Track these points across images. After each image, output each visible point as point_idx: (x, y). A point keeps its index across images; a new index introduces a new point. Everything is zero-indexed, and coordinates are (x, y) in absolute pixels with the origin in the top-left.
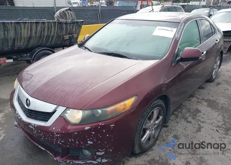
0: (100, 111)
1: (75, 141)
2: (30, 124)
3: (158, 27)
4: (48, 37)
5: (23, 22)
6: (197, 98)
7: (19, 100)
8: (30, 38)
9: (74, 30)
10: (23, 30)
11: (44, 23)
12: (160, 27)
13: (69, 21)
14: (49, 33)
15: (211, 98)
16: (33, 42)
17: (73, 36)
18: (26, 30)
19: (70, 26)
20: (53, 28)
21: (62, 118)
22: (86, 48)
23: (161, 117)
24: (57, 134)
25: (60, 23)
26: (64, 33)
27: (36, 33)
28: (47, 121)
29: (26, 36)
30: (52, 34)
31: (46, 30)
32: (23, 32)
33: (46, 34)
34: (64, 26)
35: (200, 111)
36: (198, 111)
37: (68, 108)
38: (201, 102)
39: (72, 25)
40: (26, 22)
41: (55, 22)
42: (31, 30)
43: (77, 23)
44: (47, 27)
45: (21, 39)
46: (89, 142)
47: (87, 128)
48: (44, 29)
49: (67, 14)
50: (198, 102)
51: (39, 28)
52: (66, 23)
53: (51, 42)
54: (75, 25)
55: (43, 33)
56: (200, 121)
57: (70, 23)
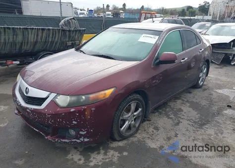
0: (84, 97)
1: (62, 121)
2: (27, 108)
3: (143, 35)
4: (52, 42)
5: (31, 28)
6: (183, 100)
7: (20, 90)
8: (36, 43)
9: (76, 37)
10: (30, 35)
11: (49, 29)
12: (145, 35)
13: (72, 29)
14: (53, 38)
15: (194, 100)
16: (38, 47)
17: (75, 43)
18: (33, 35)
19: (73, 33)
20: (57, 34)
21: (53, 102)
22: (81, 51)
23: (140, 109)
24: (48, 115)
25: (64, 31)
26: (67, 40)
27: (41, 39)
28: (41, 105)
29: (32, 41)
30: (56, 39)
31: (51, 36)
32: (30, 37)
33: (50, 40)
34: (68, 33)
35: (182, 111)
36: (181, 110)
37: (58, 94)
38: (184, 104)
39: (74, 32)
40: (33, 28)
41: (60, 29)
42: (37, 36)
43: (80, 31)
44: (52, 33)
45: (28, 43)
46: (74, 122)
47: (72, 110)
48: (49, 35)
49: (71, 23)
50: (183, 103)
51: (44, 35)
52: (69, 31)
53: (55, 47)
54: (78, 32)
55: (48, 39)
56: (180, 117)
57: (73, 31)
